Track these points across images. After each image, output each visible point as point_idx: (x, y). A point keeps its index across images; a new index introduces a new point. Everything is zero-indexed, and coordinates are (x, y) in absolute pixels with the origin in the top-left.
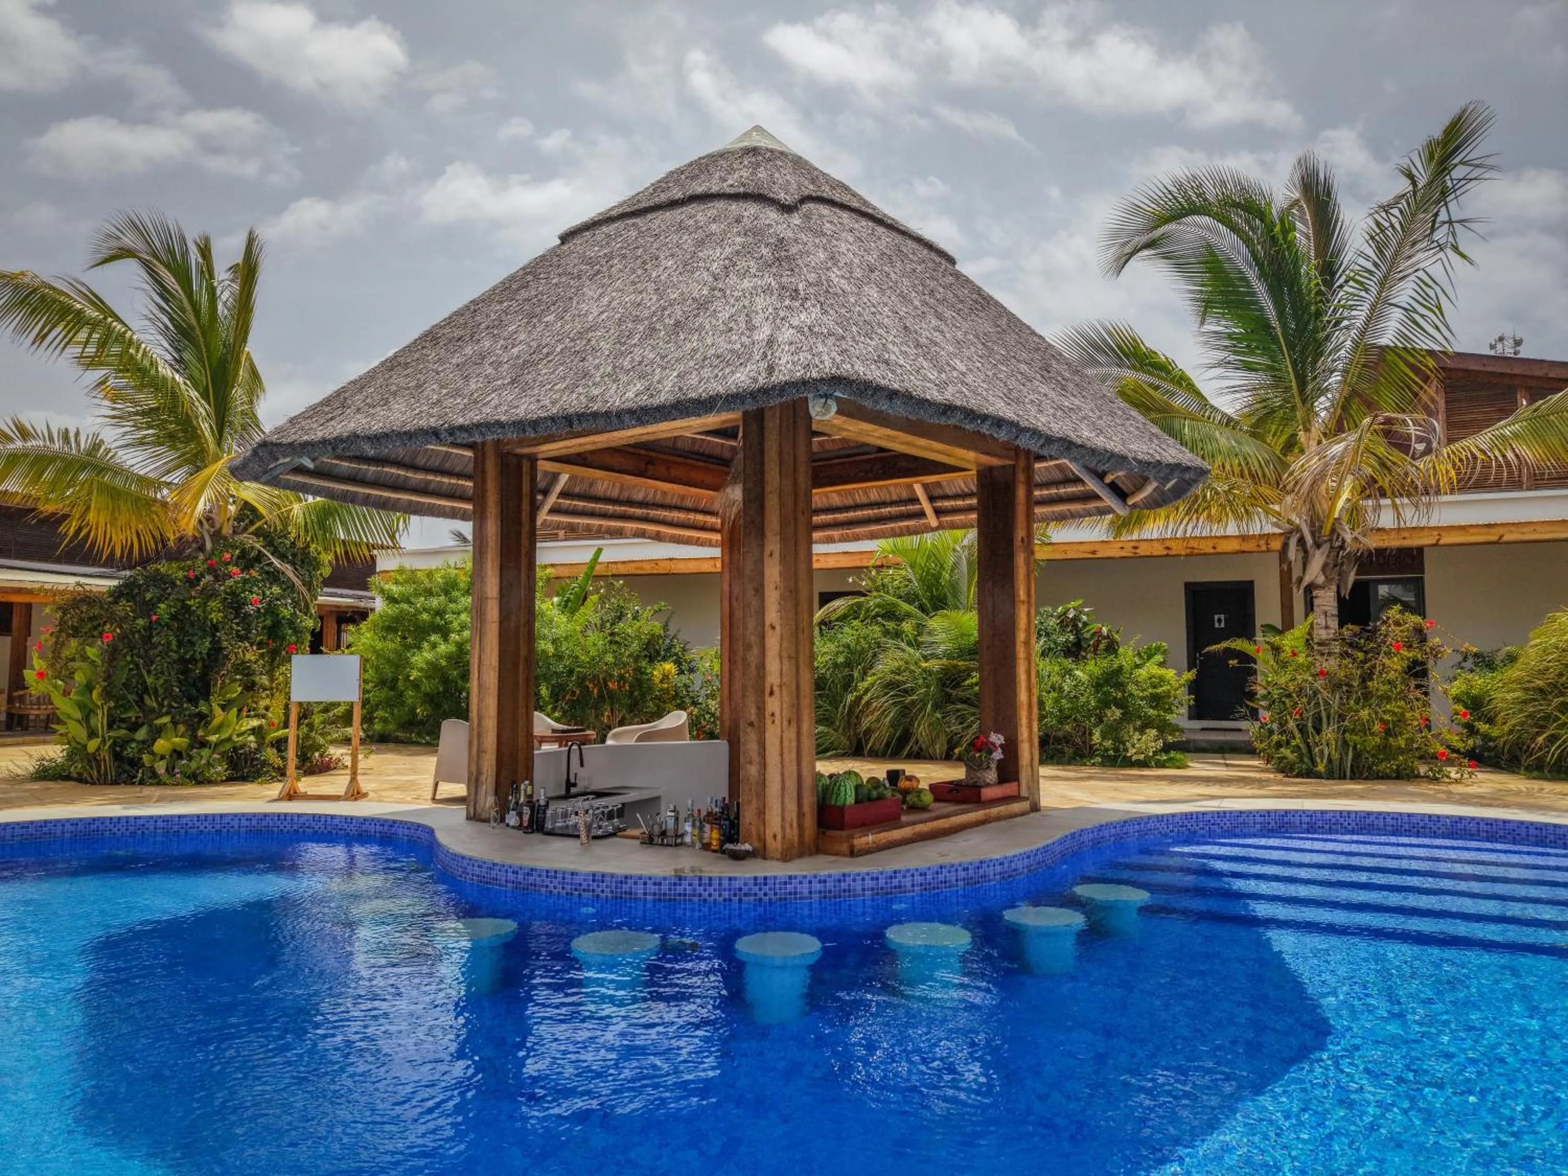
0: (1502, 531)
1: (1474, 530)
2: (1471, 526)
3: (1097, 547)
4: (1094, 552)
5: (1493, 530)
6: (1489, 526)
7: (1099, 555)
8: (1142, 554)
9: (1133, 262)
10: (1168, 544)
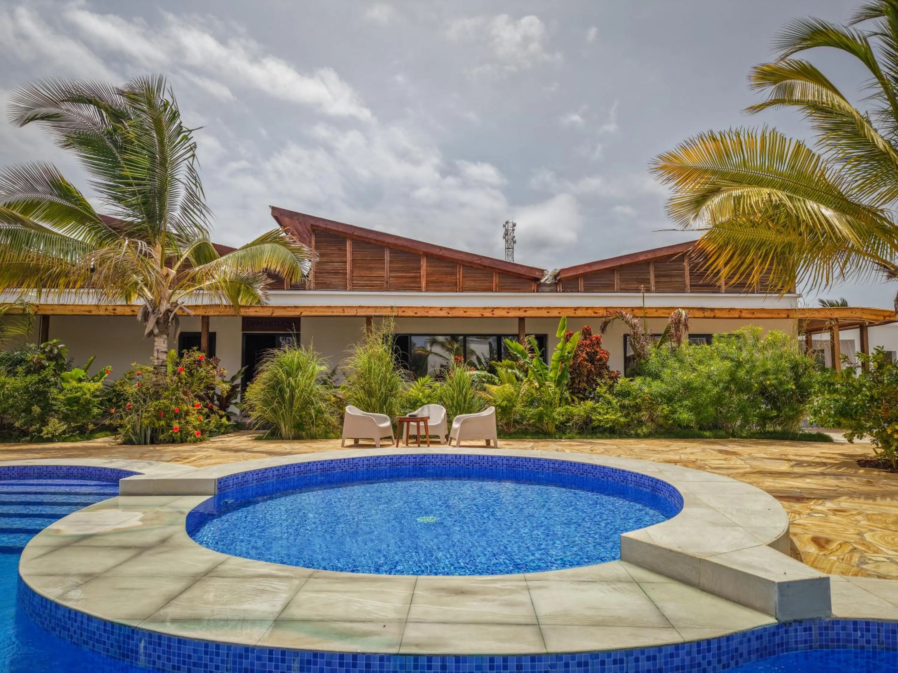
0: (301, 310)
1: (289, 309)
2: (289, 307)
3: (92, 308)
4: (90, 311)
5: (297, 310)
6: (296, 307)
7: (93, 313)
8: (118, 313)
9: (32, 125)
10: (133, 308)
